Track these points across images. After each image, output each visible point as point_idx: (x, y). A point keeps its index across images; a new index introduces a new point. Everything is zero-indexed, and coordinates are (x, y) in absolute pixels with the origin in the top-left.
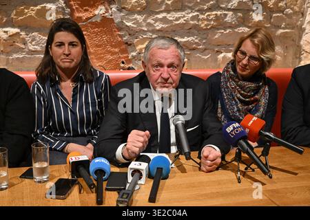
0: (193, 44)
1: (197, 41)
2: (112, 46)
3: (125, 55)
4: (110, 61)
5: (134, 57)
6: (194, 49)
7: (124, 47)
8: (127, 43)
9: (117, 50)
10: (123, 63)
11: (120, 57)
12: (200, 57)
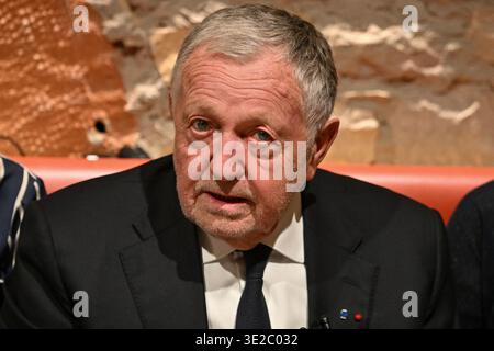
0: (403, 57)
1: (420, 44)
2: (57, 55)
3: (110, 95)
4: (44, 120)
5: (146, 104)
6: (407, 79)
7: (106, 58)
8: (118, 44)
9: (75, 72)
10: (100, 127)
11: (87, 104)
12: (433, 115)
